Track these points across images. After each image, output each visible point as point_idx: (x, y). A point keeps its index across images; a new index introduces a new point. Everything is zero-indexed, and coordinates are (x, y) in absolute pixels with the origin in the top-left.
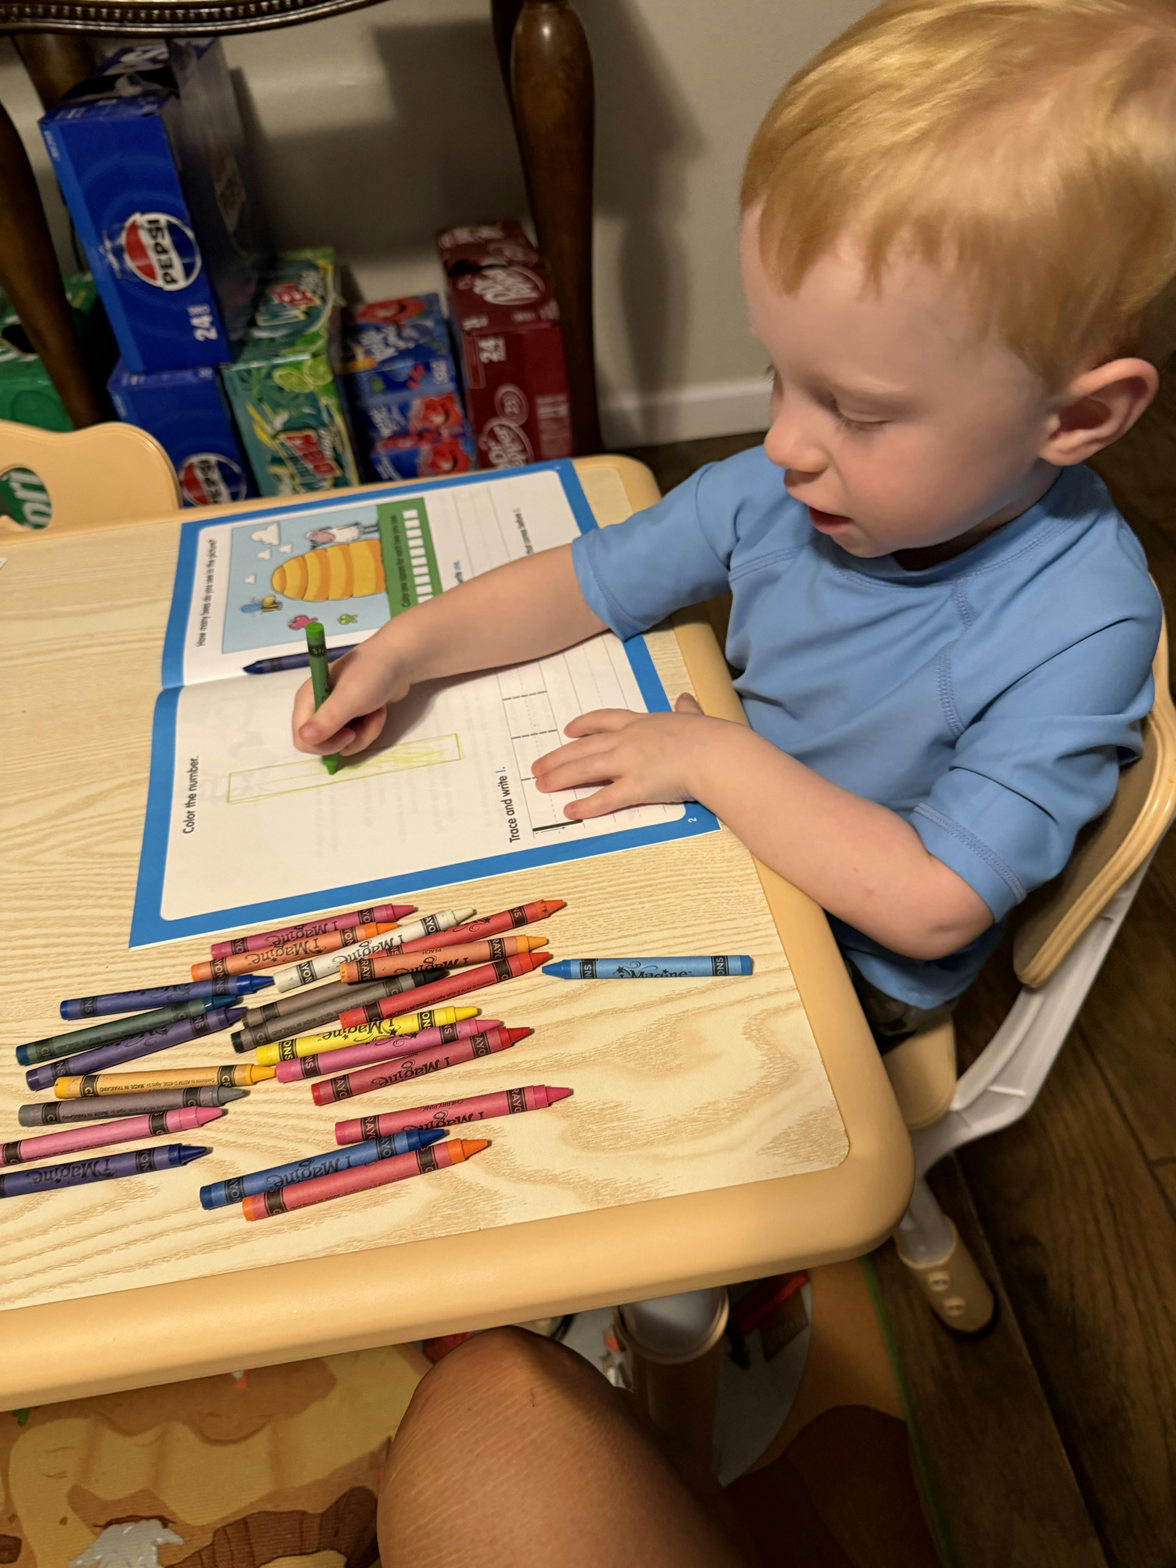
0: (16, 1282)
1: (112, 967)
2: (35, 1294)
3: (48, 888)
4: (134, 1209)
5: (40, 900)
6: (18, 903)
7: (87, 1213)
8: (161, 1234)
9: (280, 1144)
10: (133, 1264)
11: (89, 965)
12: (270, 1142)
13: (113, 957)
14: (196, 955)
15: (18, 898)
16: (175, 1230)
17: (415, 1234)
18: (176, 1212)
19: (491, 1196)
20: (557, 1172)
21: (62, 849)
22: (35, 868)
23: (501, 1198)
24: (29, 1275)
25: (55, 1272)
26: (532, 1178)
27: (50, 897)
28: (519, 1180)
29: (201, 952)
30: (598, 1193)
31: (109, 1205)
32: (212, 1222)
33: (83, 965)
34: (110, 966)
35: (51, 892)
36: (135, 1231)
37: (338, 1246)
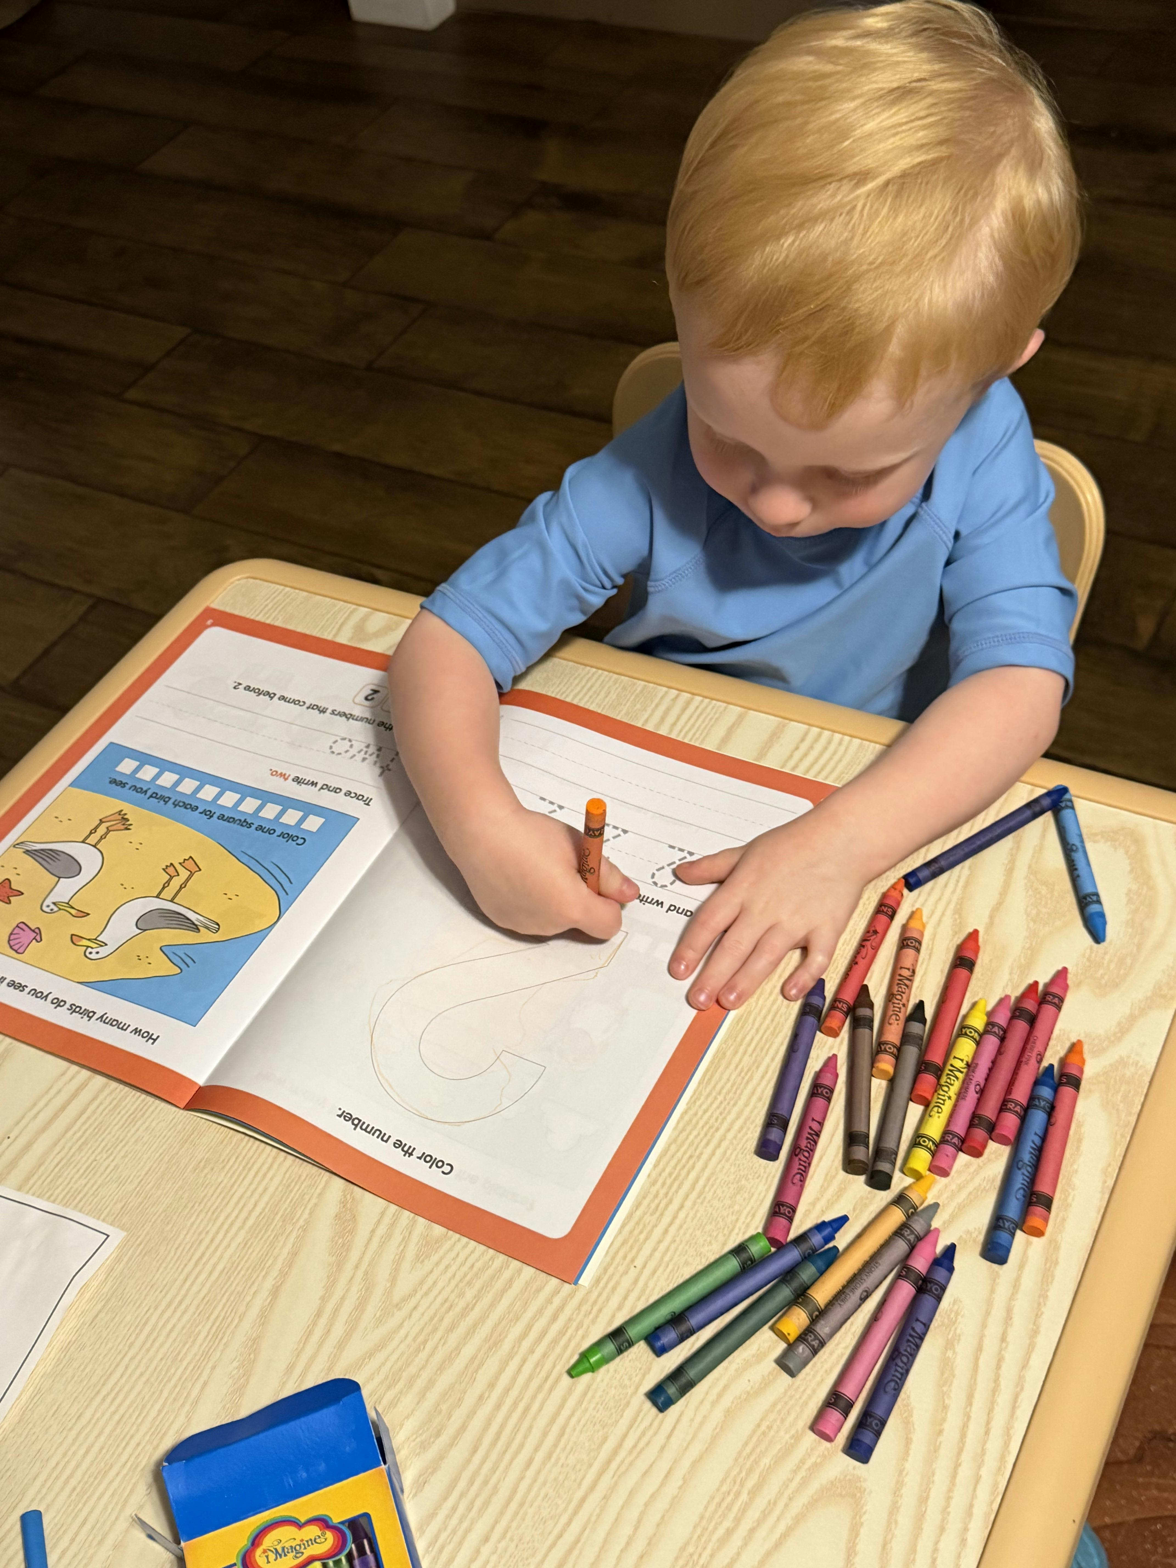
0: (988, 1446)
1: (639, 1262)
2: (1011, 1432)
3: (461, 1295)
4: (967, 1327)
5: (472, 1309)
6: (461, 1330)
7: (946, 1366)
8: (1009, 1311)
9: (970, 1187)
10: (1028, 1342)
11: (618, 1283)
12: (963, 1195)
13: (625, 1258)
14: (681, 1184)
15: (452, 1328)
16: (1012, 1297)
17: (1126, 1126)
18: (992, 1291)
19: (1122, 1062)
20: (1128, 1012)
21: (406, 1266)
22: (413, 1302)
23: (1129, 1057)
24: (987, 1433)
25: (997, 1409)
26: (1123, 1030)
27: (478, 1297)
28: (1119, 1039)
29: (681, 1178)
30: (1164, 996)
31: (950, 1345)
32: (1022, 1266)
33: (614, 1289)
34: (635, 1264)
35: (469, 1294)
36: (994, 1329)
37: (1105, 1182)
